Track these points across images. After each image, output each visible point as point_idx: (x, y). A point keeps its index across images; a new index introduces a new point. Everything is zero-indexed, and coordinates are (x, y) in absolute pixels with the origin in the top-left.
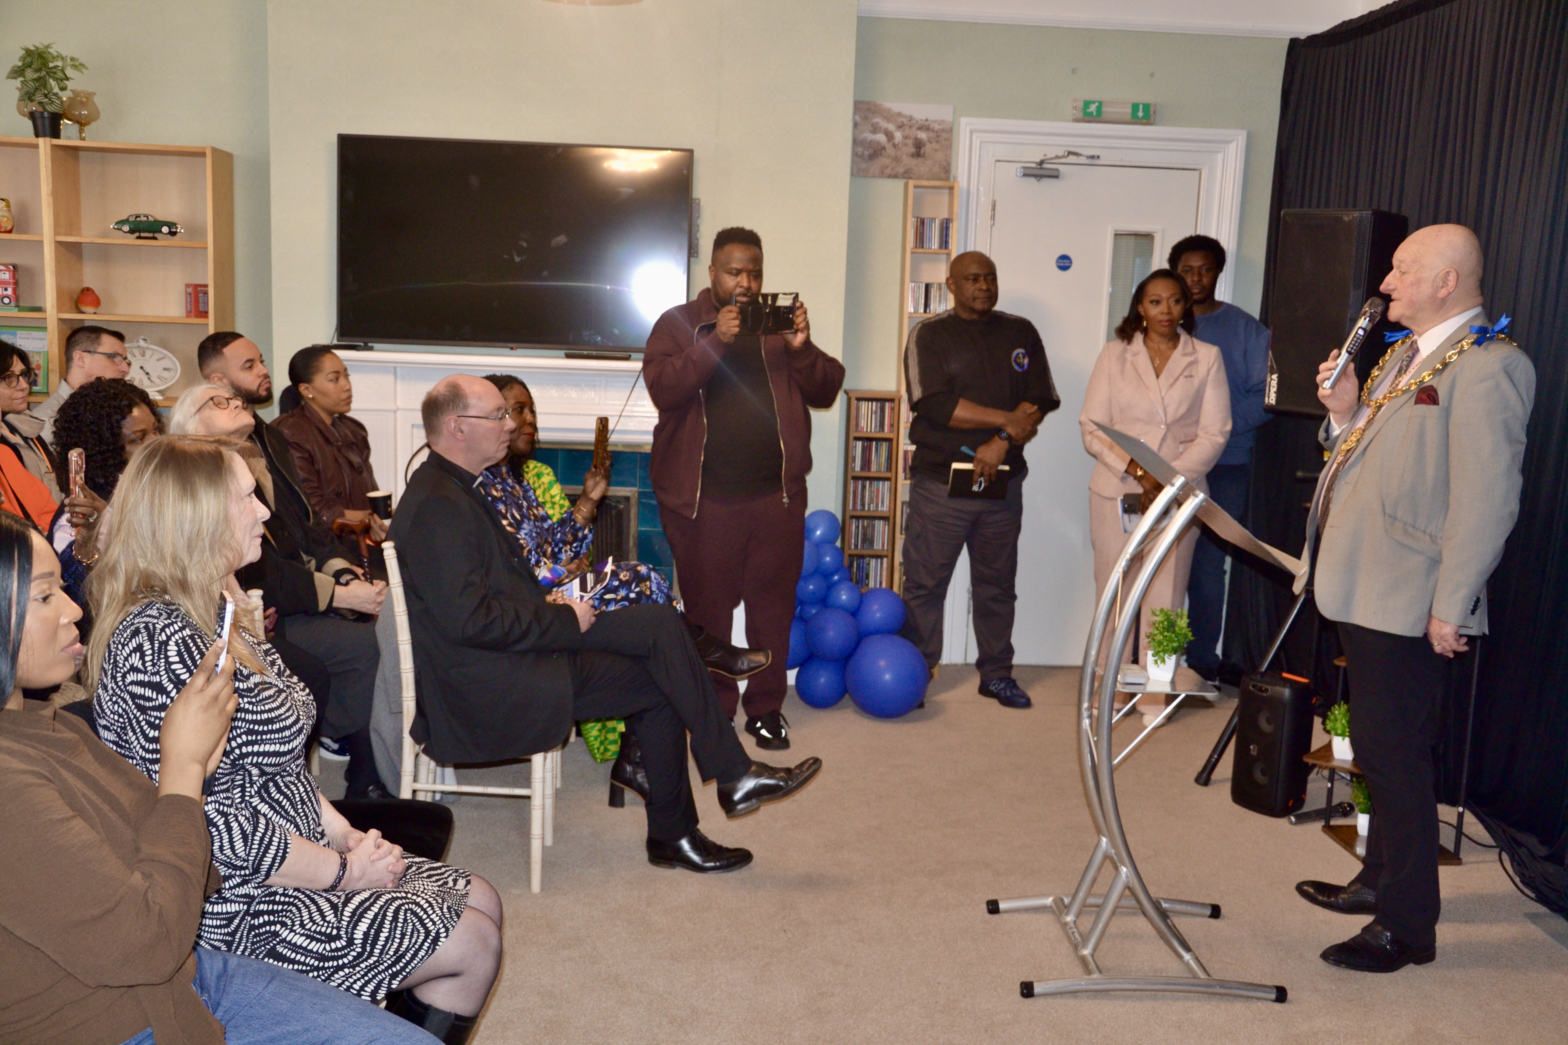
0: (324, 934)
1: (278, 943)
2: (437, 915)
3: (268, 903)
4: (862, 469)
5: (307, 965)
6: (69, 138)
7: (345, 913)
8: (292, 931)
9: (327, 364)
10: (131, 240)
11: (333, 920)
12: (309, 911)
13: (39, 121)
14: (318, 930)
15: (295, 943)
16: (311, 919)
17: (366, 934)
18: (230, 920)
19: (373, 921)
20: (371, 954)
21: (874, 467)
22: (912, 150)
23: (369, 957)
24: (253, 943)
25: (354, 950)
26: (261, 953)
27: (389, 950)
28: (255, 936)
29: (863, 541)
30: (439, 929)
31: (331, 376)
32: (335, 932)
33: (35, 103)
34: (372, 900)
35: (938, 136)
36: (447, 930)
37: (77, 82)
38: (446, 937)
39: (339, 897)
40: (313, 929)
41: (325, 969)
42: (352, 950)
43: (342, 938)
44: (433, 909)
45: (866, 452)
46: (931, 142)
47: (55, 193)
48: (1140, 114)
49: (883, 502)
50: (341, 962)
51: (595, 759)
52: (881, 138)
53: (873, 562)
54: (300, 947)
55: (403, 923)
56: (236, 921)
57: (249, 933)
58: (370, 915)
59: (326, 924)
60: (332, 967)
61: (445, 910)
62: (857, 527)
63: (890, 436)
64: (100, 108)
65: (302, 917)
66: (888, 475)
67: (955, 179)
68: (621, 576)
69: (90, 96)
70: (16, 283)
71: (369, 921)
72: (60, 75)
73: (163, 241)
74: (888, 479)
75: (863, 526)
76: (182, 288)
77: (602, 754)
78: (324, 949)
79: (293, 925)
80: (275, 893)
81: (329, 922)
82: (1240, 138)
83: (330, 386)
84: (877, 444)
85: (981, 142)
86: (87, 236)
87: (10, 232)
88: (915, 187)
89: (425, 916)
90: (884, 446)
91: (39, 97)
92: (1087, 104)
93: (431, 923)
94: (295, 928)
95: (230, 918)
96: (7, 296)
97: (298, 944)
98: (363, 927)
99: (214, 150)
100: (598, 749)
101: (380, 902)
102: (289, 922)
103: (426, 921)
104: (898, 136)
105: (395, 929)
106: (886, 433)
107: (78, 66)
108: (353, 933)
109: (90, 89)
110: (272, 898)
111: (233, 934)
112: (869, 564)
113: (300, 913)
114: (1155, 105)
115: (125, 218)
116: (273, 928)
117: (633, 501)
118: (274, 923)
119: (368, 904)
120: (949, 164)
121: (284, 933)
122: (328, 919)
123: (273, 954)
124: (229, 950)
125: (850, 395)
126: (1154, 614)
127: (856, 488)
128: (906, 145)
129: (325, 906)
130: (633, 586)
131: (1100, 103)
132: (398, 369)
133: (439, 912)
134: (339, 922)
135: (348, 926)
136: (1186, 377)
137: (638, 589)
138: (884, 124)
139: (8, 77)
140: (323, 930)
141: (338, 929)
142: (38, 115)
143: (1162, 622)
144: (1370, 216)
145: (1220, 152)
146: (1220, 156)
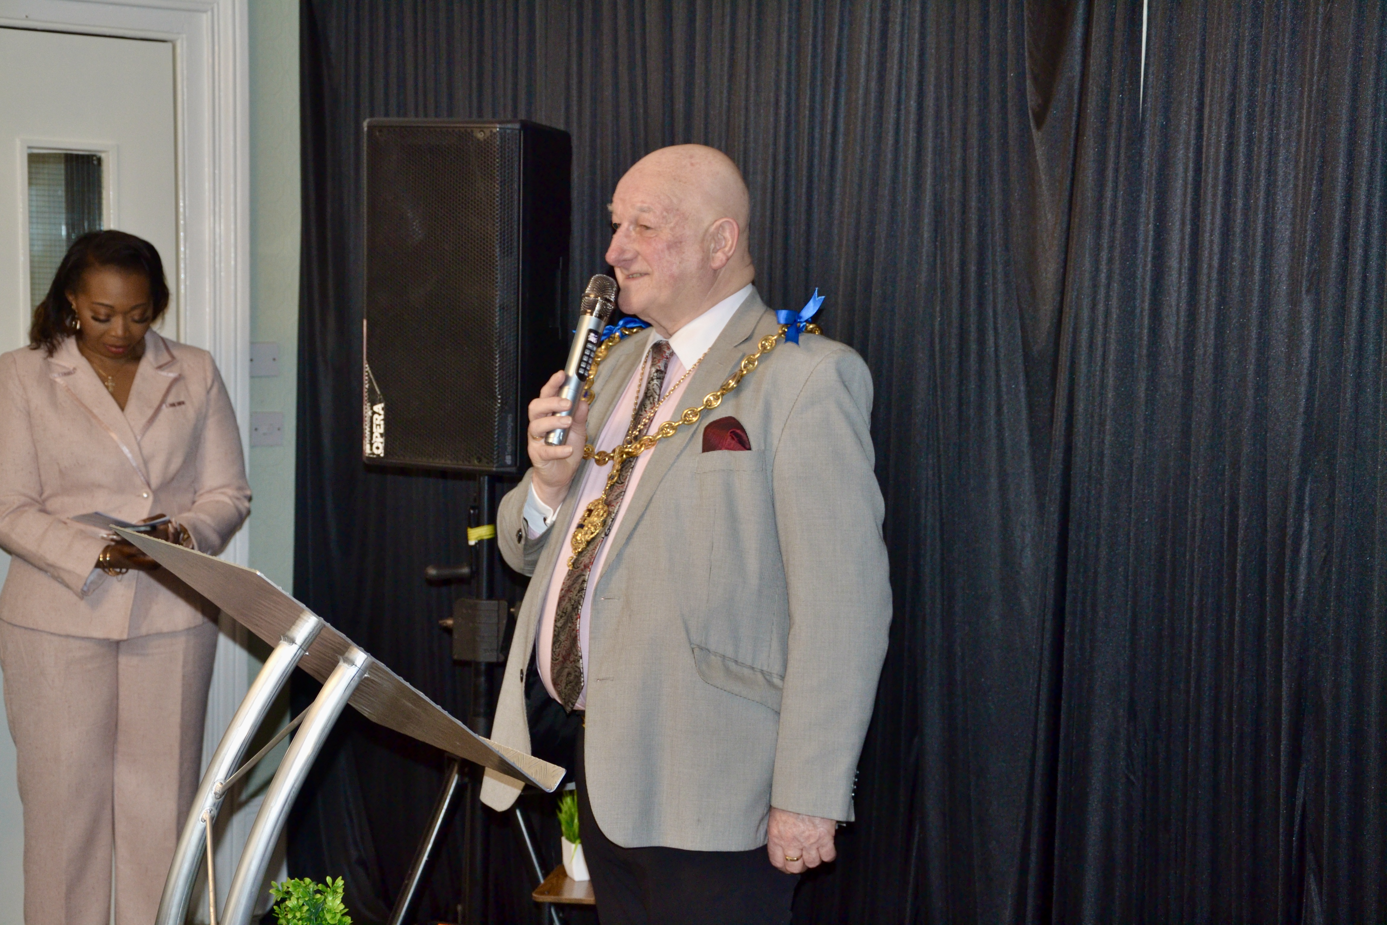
136: (173, 405)
144: (517, 132)
145: (205, 11)
146: (205, 19)
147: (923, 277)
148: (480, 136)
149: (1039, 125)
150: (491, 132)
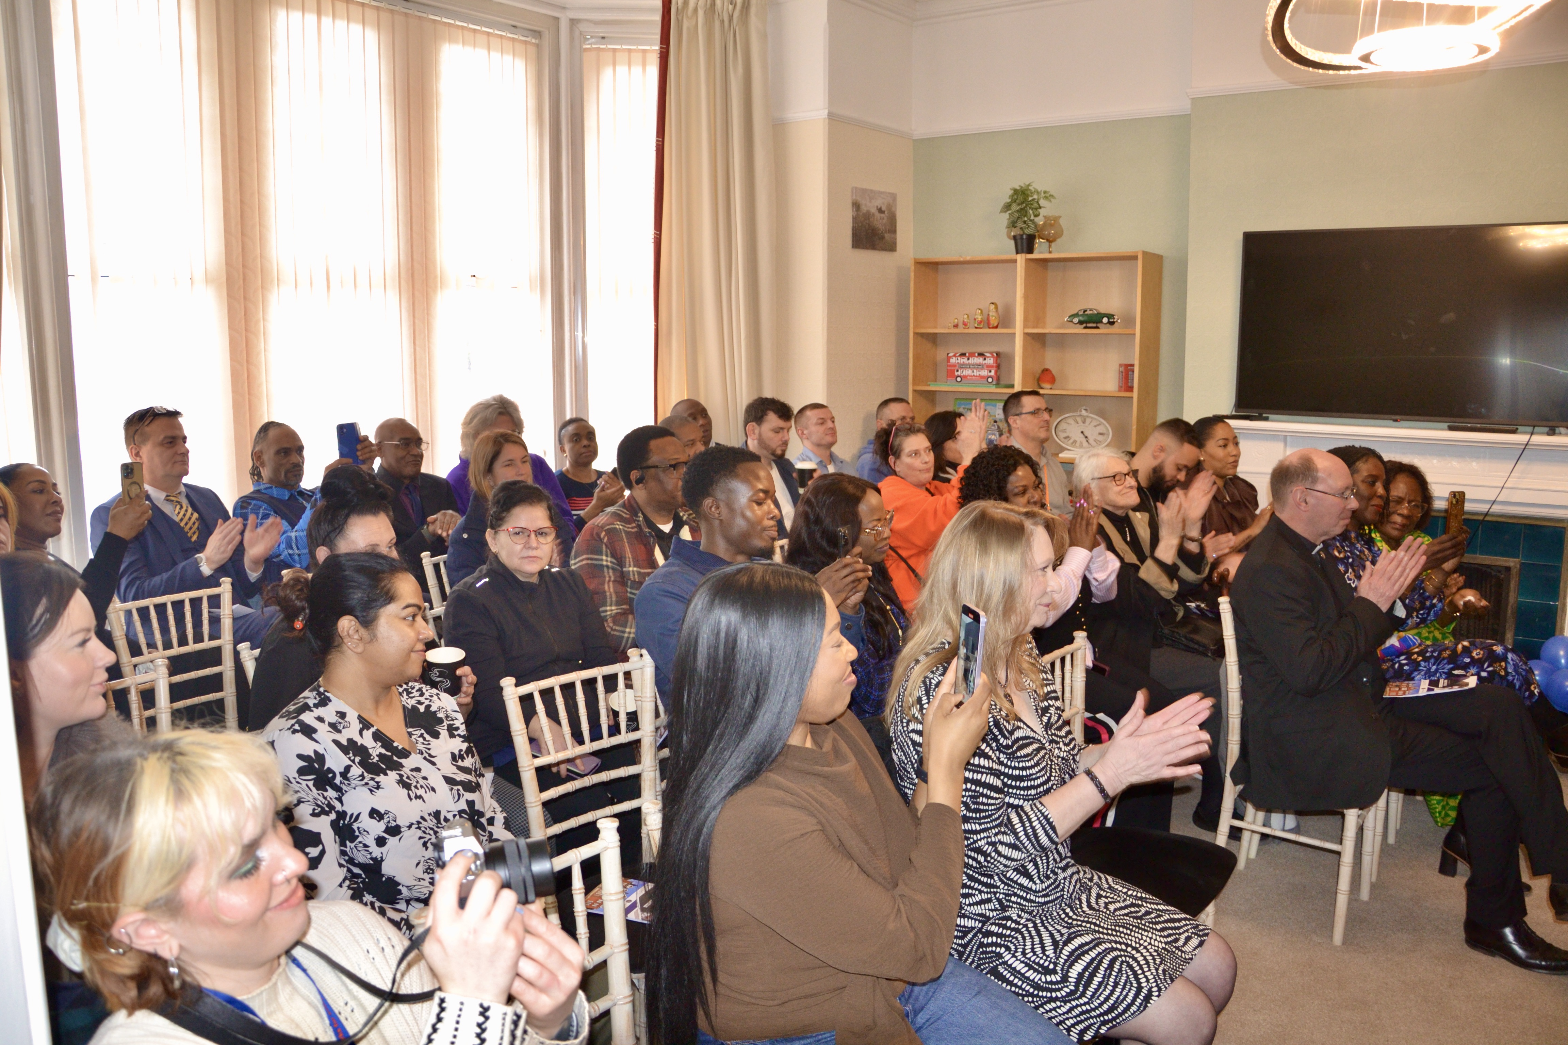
0: (1041, 966)
1: (1001, 964)
2: (1152, 974)
3: (1000, 925)
5: (1023, 990)
6: (1041, 253)
7: (1064, 951)
8: (1014, 956)
9: (1219, 432)
10: (1080, 330)
11: (1052, 955)
12: (1033, 942)
13: (1019, 242)
14: (1037, 961)
15: (1015, 968)
16: (1033, 949)
17: (1080, 975)
18: (965, 934)
19: (1089, 964)
20: (1083, 994)
23: (1080, 997)
24: (980, 959)
25: (1067, 987)
26: (985, 969)
27: (1100, 995)
28: (982, 953)
30: (1152, 987)
31: (1221, 443)
32: (1051, 966)
33: (1018, 229)
34: (1091, 945)
36: (1160, 990)
37: (1047, 210)
38: (1158, 996)
39: (1062, 935)
40: (1032, 959)
41: (1040, 997)
42: (1065, 987)
43: (1057, 973)
44: (1149, 967)
47: (1026, 296)
50: (1054, 995)
51: (1436, 822)
54: (1019, 972)
55: (1118, 973)
56: (970, 936)
57: (978, 949)
58: (1087, 958)
59: (1045, 958)
60: (1046, 997)
61: (1160, 971)
64: (1063, 227)
65: (1025, 945)
68: (1474, 654)
69: (1056, 219)
70: (998, 367)
71: (1085, 964)
72: (1036, 205)
73: (1103, 330)
76: (1117, 366)
77: (1443, 818)
78: (1040, 979)
79: (1016, 951)
80: (1009, 918)
81: (1048, 956)
83: (1220, 453)
86: (1050, 328)
87: (996, 327)
89: (1140, 972)
91: (1020, 224)
93: (1144, 980)
94: (1017, 954)
95: (966, 931)
96: (990, 377)
97: (1018, 969)
98: (1078, 967)
99: (1145, 253)
100: (1440, 813)
101: (1099, 949)
102: (1013, 948)
103: (1140, 977)
105: (1109, 976)
107: (1048, 197)
108: (1068, 971)
109: (1057, 214)
110: (1004, 922)
111: (965, 946)
113: (1024, 942)
115: (1075, 312)
116: (998, 950)
117: (1514, 572)
118: (1000, 946)
119: (1087, 947)
121: (1007, 957)
122: (1047, 953)
123: (994, 972)
124: (960, 959)
129: (1048, 941)
130: (1486, 666)
132: (1288, 438)
133: (1154, 971)
134: (1057, 959)
135: (1064, 963)
137: (1490, 669)
139: (1001, 212)
140: (1042, 962)
141: (1055, 964)
142: (1018, 237)
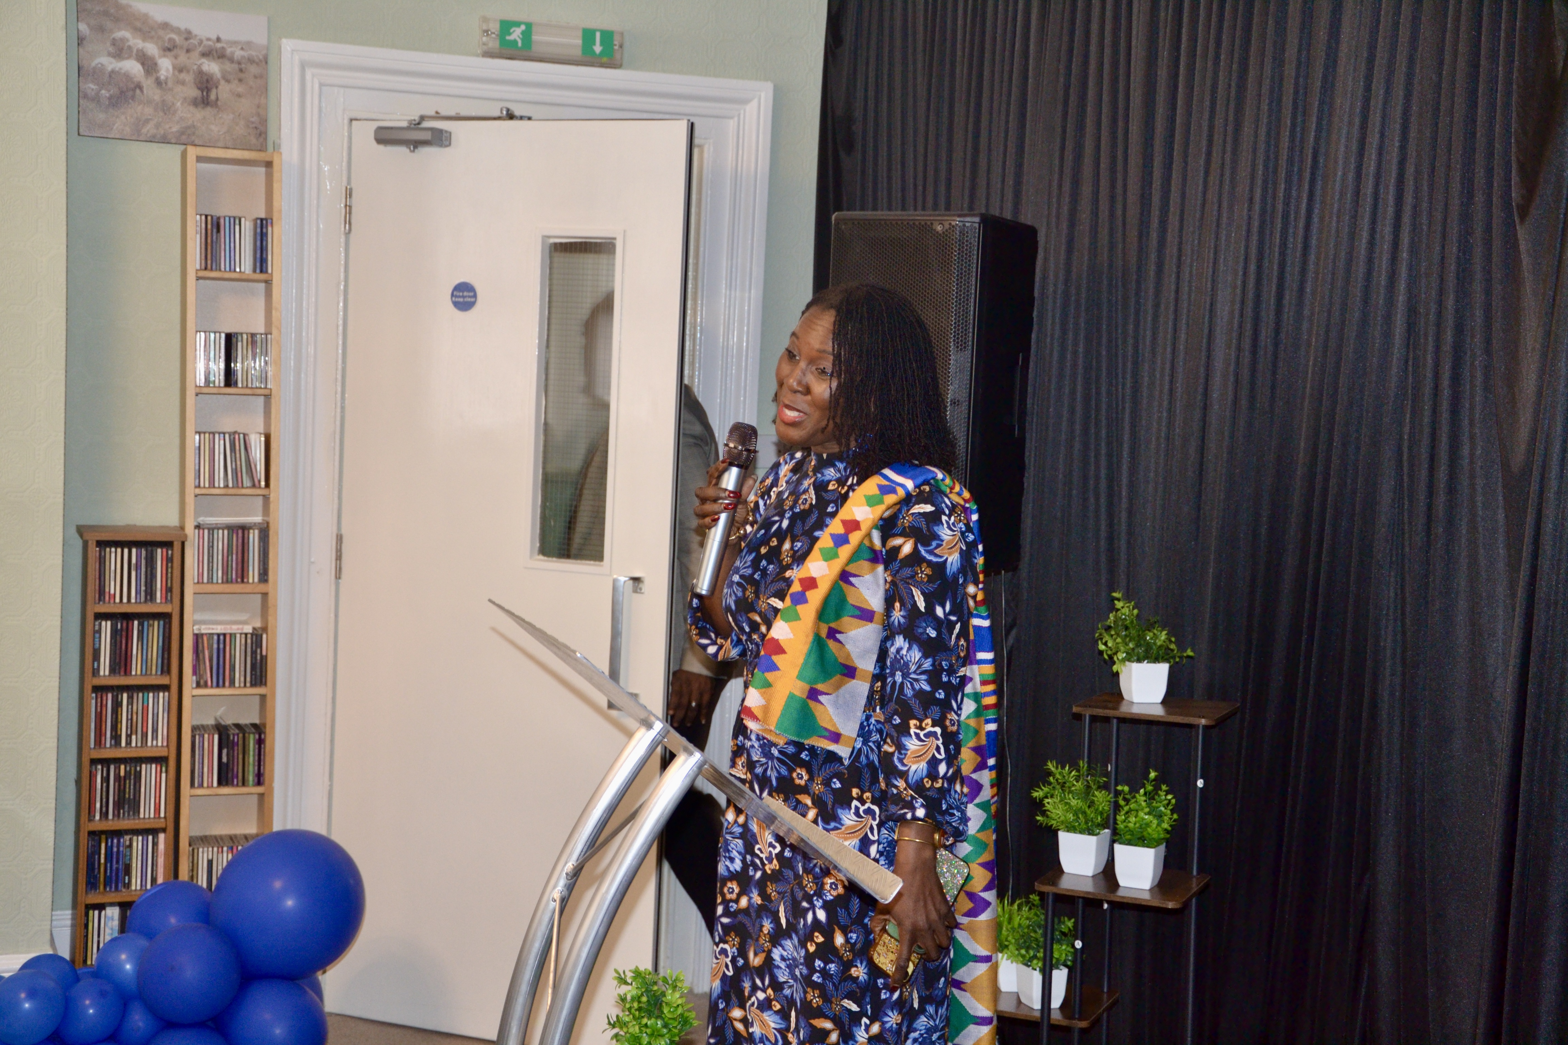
4: (113, 670)
21: (136, 667)
22: (195, 93)
29: (119, 805)
35: (241, 70)
45: (121, 642)
46: (228, 81)
48: (598, 49)
49: (155, 731)
52: (133, 67)
53: (138, 842)
62: (106, 780)
63: (166, 609)
66: (164, 681)
67: (277, 147)
74: (165, 688)
75: (118, 777)
82: (763, 95)
84: (141, 624)
85: (321, 85)
88: (199, 159)
90: (155, 629)
92: (506, 26)
104: (165, 65)
106: (159, 605)
112: (130, 846)
114: (622, 34)
120: (264, 121)
125: (87, 536)
126: (622, 981)
127: (102, 706)
128: (183, 83)
131: (529, 26)
138: (137, 43)
143: (638, 999)
144: (977, 225)
145: (732, 118)
146: (732, 124)
147: (1393, 382)
148: (939, 228)
149: (1522, 218)
150: (950, 224)
